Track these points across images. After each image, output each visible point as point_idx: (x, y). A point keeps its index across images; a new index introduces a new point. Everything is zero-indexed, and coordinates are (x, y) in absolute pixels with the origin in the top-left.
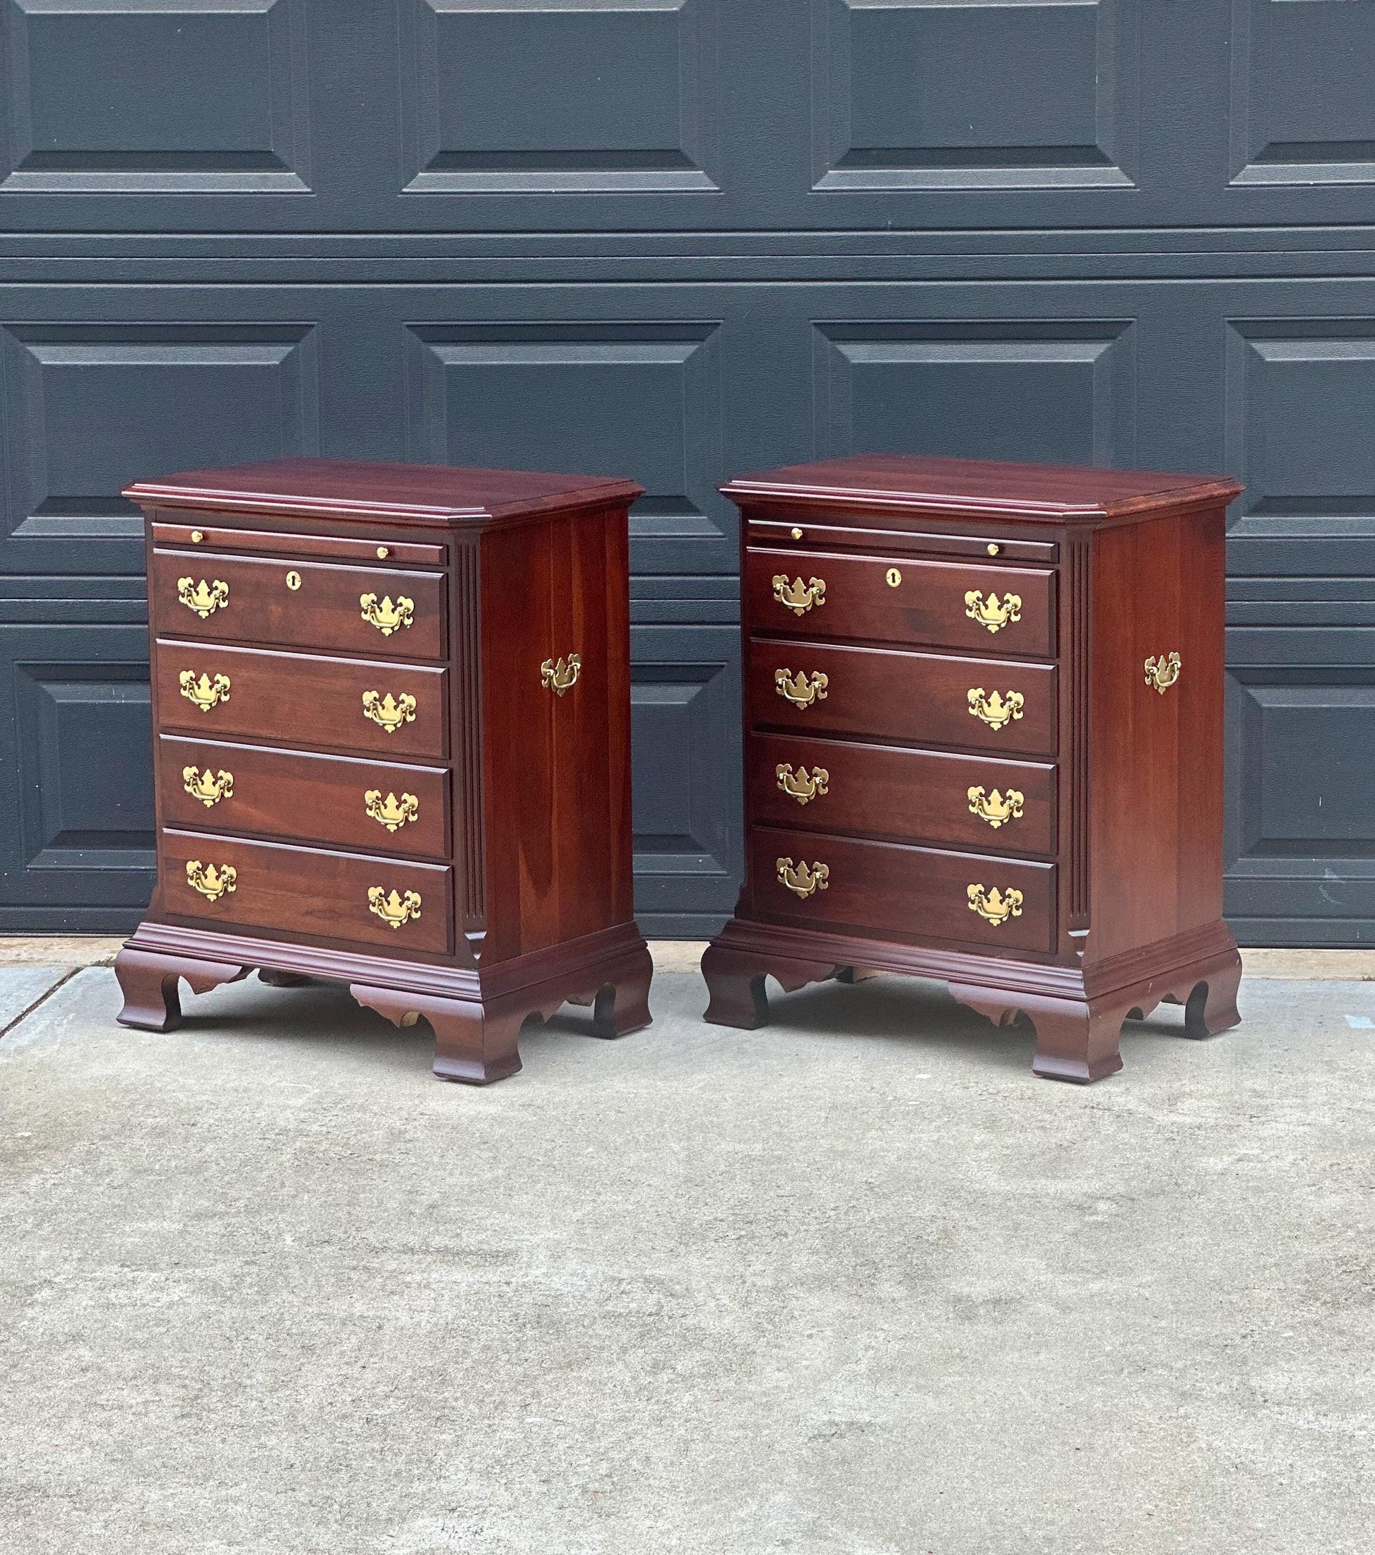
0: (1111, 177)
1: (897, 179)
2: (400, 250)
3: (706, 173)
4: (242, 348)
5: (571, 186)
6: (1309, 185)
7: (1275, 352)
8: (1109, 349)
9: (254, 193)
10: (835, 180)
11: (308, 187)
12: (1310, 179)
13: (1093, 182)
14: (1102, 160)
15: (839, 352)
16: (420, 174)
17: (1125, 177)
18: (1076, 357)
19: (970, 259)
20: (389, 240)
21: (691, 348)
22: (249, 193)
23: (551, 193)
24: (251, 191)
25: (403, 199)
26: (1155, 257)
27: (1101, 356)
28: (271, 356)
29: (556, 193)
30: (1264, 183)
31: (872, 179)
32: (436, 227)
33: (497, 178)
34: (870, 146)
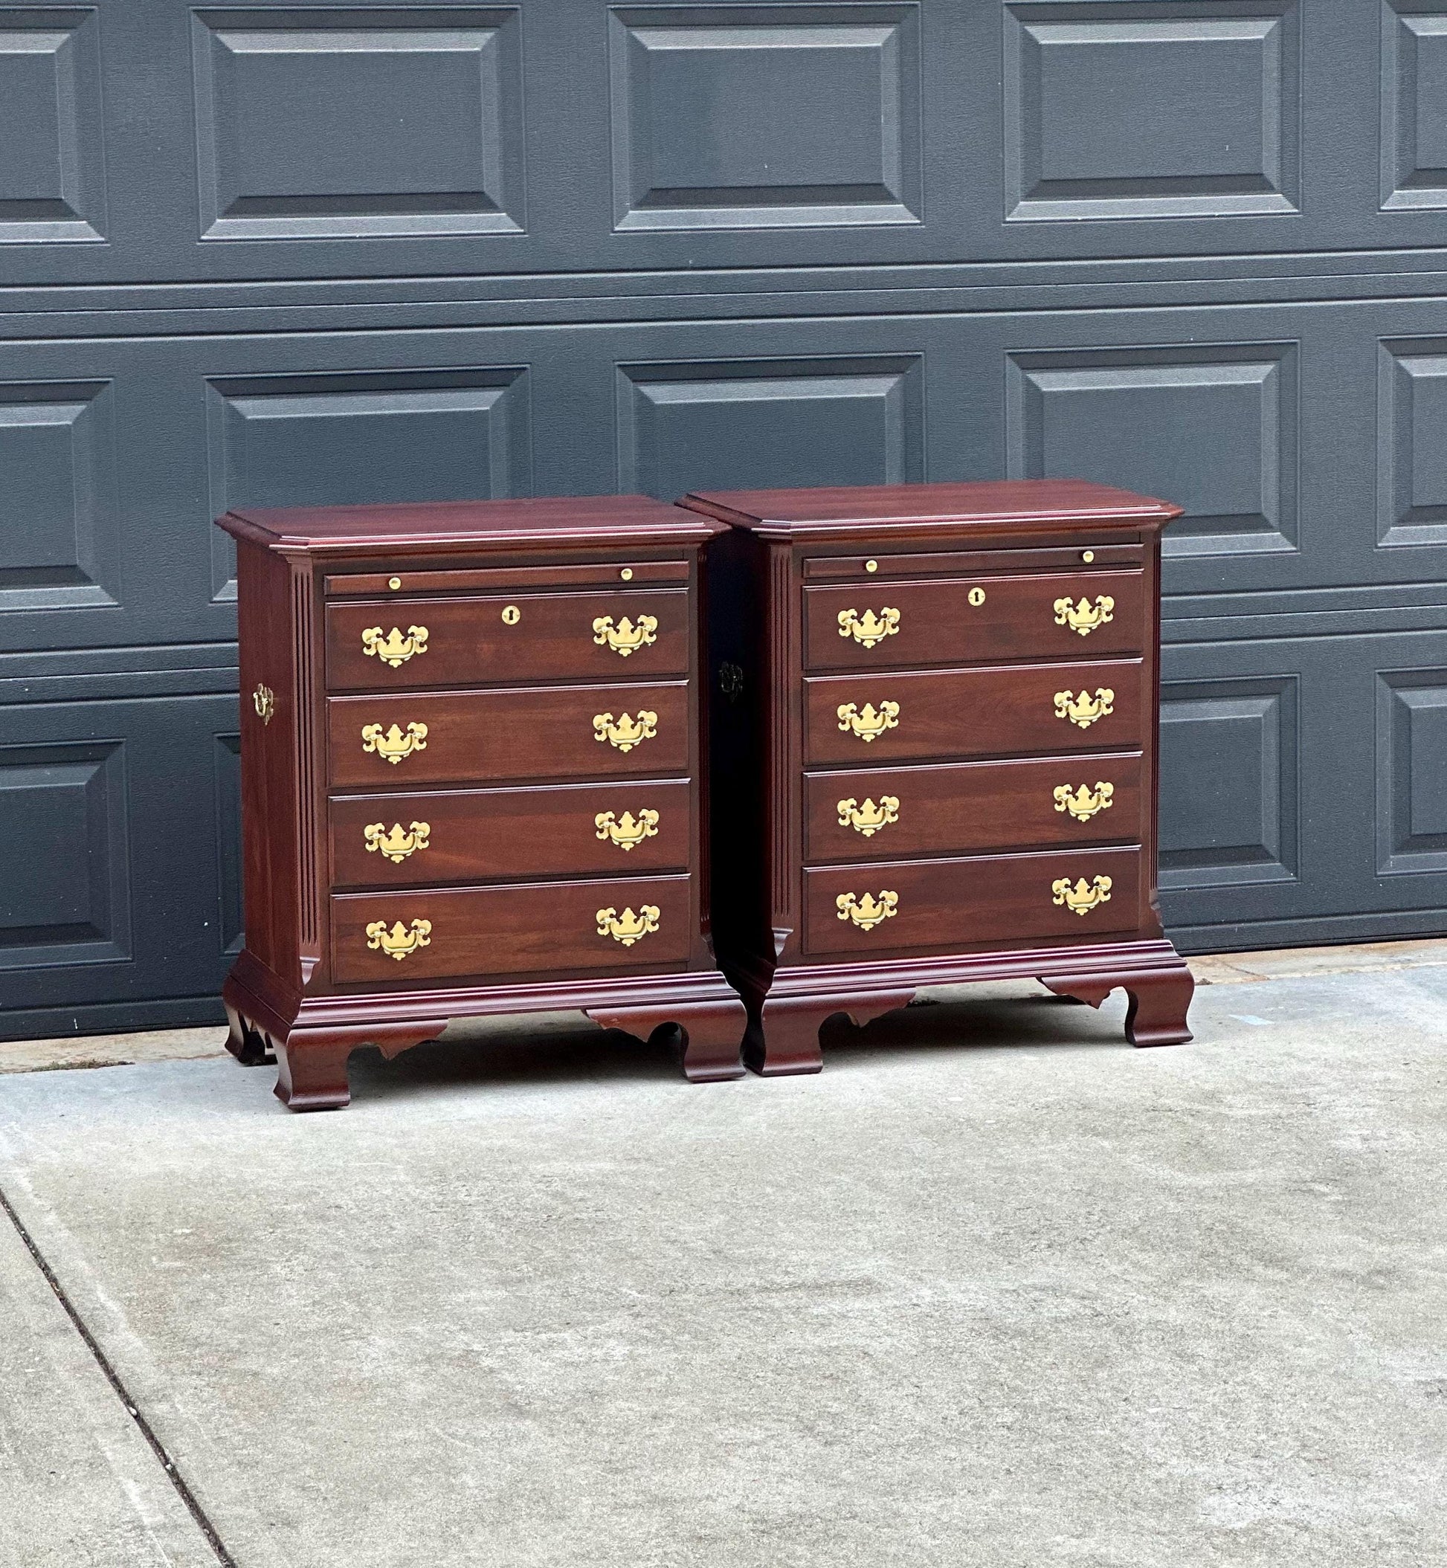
0: (895, 214)
1: (695, 219)
2: (201, 302)
3: (509, 215)
4: (30, 408)
5: (374, 230)
6: (1077, 220)
7: (1051, 383)
8: (898, 382)
9: (43, 243)
10: (636, 221)
11: (102, 235)
12: (1079, 214)
13: (881, 218)
14: (889, 198)
15: (642, 393)
16: (218, 221)
17: (910, 214)
18: (868, 392)
19: (768, 297)
20: (188, 290)
21: (496, 394)
22: (37, 243)
23: (355, 238)
24: (41, 241)
25: (203, 247)
26: (941, 292)
27: (892, 390)
28: (63, 415)
29: (360, 238)
30: (1037, 219)
31: (673, 219)
32: (235, 276)
33: (296, 224)
34: (670, 186)
